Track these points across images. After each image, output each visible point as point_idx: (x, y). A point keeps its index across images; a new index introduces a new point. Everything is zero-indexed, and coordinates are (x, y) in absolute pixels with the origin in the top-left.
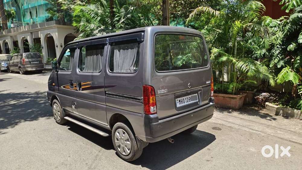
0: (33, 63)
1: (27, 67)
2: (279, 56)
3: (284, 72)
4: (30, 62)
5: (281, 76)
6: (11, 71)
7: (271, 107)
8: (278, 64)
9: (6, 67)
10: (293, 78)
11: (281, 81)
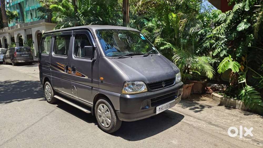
0: (23, 55)
1: (19, 59)
2: (223, 45)
3: (225, 61)
4: (21, 55)
5: (222, 65)
6: (5, 63)
7: (216, 97)
8: (221, 53)
9: (2, 59)
10: (232, 67)
11: (222, 70)
